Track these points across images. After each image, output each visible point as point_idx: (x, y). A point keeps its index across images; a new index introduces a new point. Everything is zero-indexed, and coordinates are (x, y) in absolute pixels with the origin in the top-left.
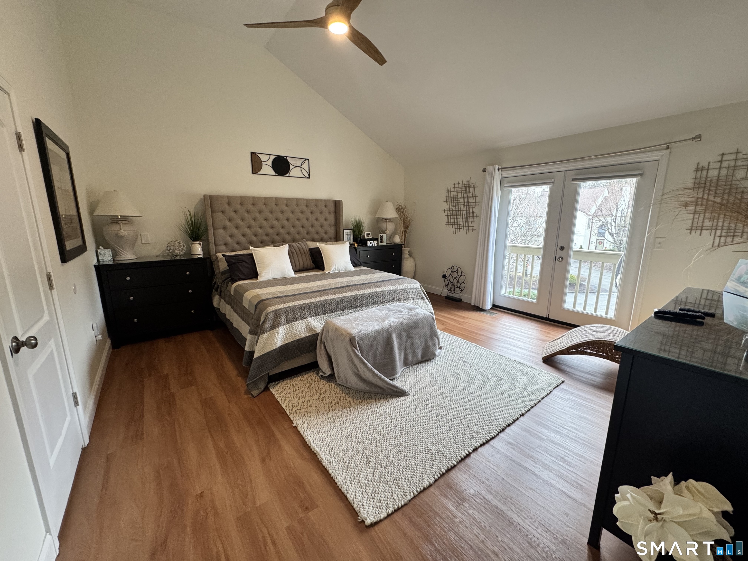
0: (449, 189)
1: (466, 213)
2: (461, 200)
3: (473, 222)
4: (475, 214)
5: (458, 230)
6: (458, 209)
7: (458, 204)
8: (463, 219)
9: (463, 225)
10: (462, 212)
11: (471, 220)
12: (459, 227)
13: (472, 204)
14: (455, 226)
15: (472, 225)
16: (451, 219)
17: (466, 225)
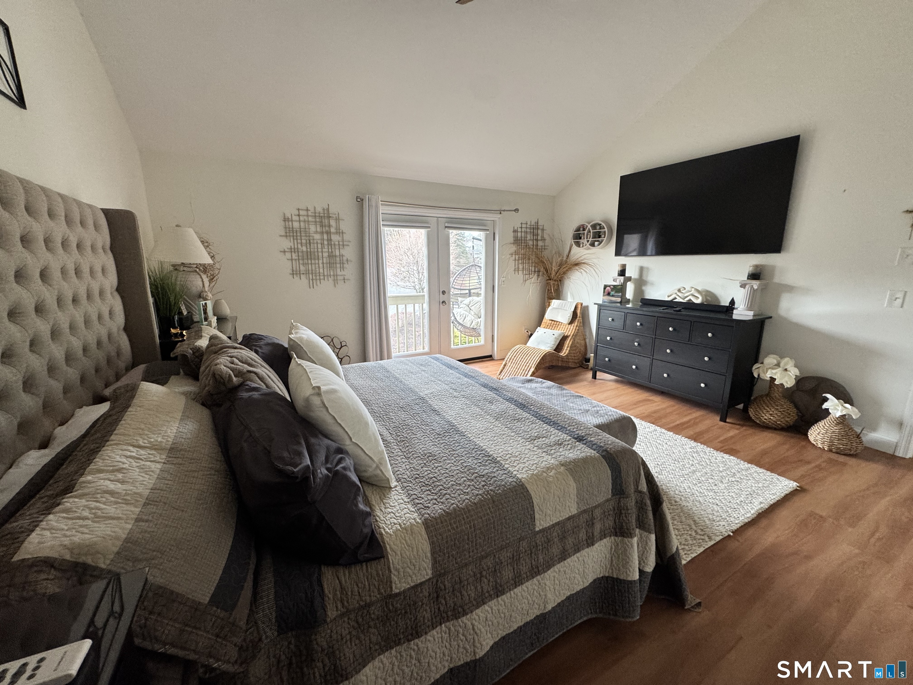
0: (288, 215)
1: (329, 256)
2: (317, 237)
3: (342, 268)
4: (345, 258)
5: (318, 281)
6: (312, 250)
7: (311, 241)
8: (325, 265)
9: (326, 274)
10: (320, 254)
11: (338, 265)
12: (318, 277)
13: (337, 243)
14: (311, 276)
15: (343, 273)
16: (301, 266)
17: (332, 273)
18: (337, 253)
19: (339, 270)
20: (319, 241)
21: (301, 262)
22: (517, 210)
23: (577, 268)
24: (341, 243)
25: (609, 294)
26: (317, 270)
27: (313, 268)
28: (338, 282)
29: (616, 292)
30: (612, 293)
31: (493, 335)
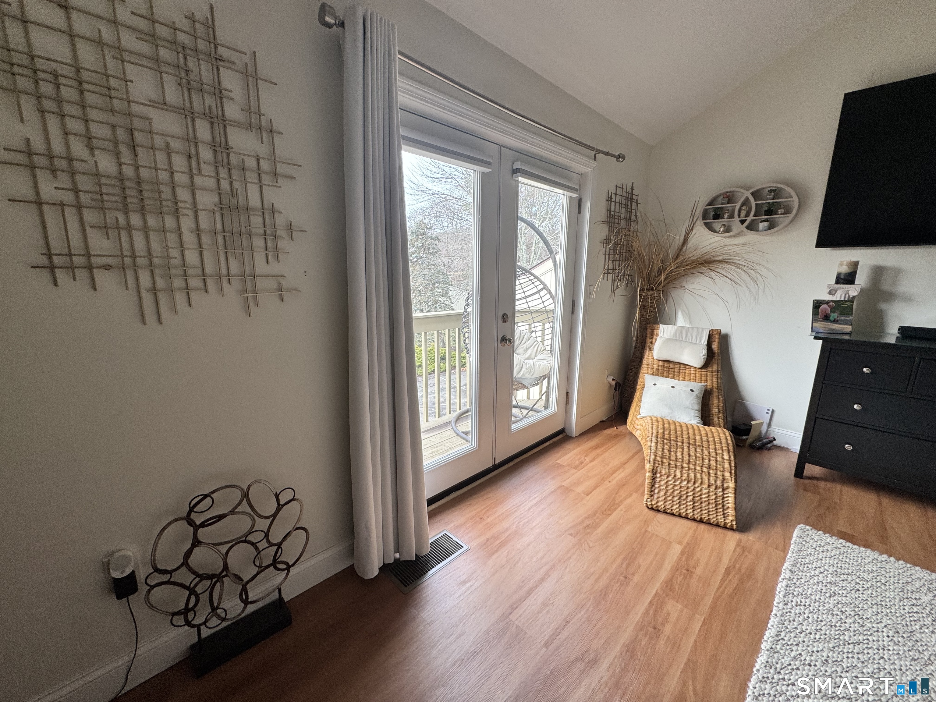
1: (220, 206)
2: (166, 123)
3: (273, 252)
4: (280, 220)
5: (180, 298)
6: (143, 172)
7: (139, 137)
8: (205, 239)
9: (209, 269)
10: (183, 195)
11: (258, 242)
12: (178, 283)
13: (251, 163)
14: (145, 279)
15: (274, 268)
16: (92, 234)
17: (234, 268)
18: (254, 201)
19: (259, 258)
20: (175, 145)
21: (90, 216)
22: (620, 157)
23: (703, 269)
24: (265, 165)
25: (826, 318)
26: (174, 253)
27: (155, 246)
28: (260, 296)
29: (841, 314)
30: (834, 316)
31: (567, 393)
